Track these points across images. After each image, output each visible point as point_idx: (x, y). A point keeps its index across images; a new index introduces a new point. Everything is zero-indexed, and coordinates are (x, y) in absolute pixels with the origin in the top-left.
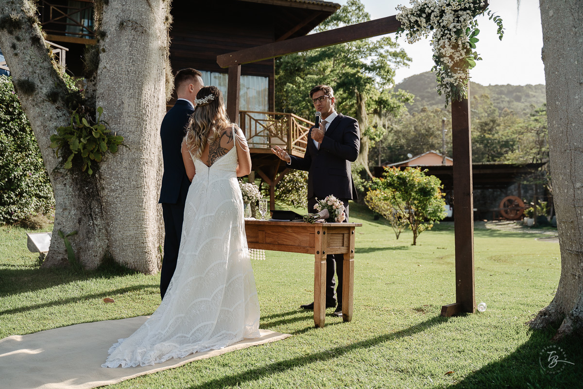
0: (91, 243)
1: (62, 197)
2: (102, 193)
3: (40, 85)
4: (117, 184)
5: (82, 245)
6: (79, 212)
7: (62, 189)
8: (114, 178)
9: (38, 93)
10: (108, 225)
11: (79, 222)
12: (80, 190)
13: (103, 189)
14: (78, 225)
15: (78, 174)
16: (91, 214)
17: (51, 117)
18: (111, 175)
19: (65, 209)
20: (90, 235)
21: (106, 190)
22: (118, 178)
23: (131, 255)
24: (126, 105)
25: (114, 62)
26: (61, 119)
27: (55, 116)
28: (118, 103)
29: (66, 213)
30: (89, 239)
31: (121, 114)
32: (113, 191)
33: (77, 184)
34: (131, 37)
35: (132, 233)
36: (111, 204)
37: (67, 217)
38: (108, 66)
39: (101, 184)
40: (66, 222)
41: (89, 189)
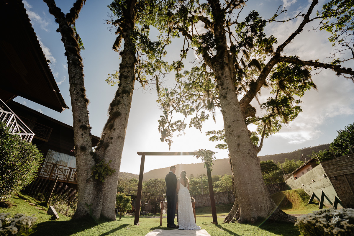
0: (98, 208)
1: (89, 190)
2: (103, 190)
3: (88, 149)
4: (110, 186)
5: (94, 209)
6: (94, 196)
7: (90, 187)
8: (109, 184)
9: (87, 151)
10: (103, 202)
11: (94, 200)
12: (96, 188)
13: (104, 188)
14: (93, 201)
15: (96, 182)
16: (99, 197)
17: (90, 160)
18: (108, 183)
19: (89, 195)
20: (98, 205)
21: (105, 189)
22: (110, 184)
23: (110, 213)
24: (116, 161)
25: (114, 147)
26: (93, 161)
27: (91, 160)
28: (114, 160)
29: (89, 196)
30: (97, 207)
31: (115, 163)
32: (108, 189)
33: (95, 185)
34: (121, 141)
35: (112, 205)
36: (106, 194)
37: (89, 198)
38: (112, 148)
39: (104, 186)
40: (88, 200)
41: (100, 188)
